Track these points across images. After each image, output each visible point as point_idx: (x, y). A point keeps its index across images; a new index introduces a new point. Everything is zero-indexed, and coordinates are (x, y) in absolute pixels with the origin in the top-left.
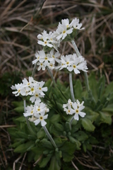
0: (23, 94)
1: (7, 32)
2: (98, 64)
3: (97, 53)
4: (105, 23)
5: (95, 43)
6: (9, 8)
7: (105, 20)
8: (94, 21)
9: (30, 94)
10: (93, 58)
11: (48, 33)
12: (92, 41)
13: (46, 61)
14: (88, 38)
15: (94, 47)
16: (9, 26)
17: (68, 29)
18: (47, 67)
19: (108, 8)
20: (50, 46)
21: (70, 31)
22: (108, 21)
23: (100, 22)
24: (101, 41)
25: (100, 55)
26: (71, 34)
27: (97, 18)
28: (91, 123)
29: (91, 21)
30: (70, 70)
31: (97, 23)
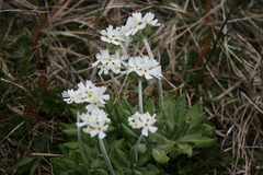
0: (78, 101)
1: (60, 36)
2: (177, 83)
3: (177, 69)
4: (188, 33)
5: (175, 58)
6: (64, 7)
7: (188, 29)
8: (174, 29)
9: (87, 100)
10: (172, 75)
11: (114, 28)
12: (171, 54)
13: (110, 63)
14: (165, 50)
15: (173, 63)
16: (64, 30)
17: (140, 24)
18: (110, 71)
19: (193, 15)
20: (117, 43)
21: (143, 27)
22: (192, 30)
23: (182, 30)
24: (183, 54)
25: (181, 72)
26: (143, 30)
27: (178, 25)
28: (165, 154)
29: (171, 29)
30: (140, 74)
31: (177, 33)
